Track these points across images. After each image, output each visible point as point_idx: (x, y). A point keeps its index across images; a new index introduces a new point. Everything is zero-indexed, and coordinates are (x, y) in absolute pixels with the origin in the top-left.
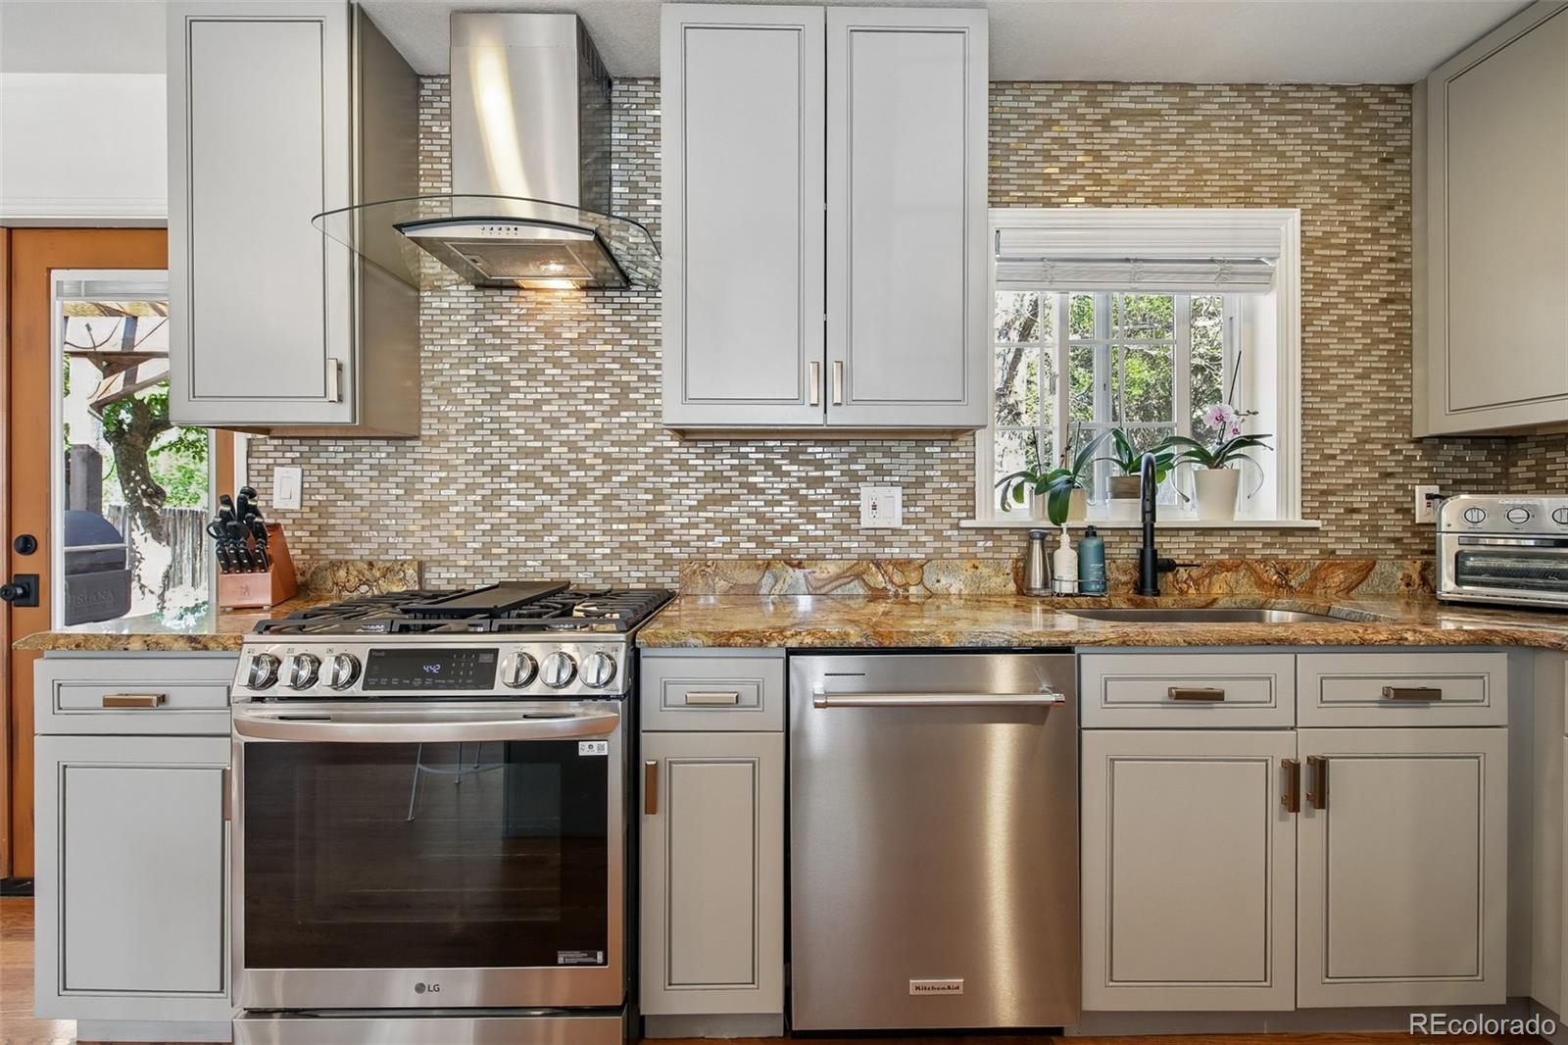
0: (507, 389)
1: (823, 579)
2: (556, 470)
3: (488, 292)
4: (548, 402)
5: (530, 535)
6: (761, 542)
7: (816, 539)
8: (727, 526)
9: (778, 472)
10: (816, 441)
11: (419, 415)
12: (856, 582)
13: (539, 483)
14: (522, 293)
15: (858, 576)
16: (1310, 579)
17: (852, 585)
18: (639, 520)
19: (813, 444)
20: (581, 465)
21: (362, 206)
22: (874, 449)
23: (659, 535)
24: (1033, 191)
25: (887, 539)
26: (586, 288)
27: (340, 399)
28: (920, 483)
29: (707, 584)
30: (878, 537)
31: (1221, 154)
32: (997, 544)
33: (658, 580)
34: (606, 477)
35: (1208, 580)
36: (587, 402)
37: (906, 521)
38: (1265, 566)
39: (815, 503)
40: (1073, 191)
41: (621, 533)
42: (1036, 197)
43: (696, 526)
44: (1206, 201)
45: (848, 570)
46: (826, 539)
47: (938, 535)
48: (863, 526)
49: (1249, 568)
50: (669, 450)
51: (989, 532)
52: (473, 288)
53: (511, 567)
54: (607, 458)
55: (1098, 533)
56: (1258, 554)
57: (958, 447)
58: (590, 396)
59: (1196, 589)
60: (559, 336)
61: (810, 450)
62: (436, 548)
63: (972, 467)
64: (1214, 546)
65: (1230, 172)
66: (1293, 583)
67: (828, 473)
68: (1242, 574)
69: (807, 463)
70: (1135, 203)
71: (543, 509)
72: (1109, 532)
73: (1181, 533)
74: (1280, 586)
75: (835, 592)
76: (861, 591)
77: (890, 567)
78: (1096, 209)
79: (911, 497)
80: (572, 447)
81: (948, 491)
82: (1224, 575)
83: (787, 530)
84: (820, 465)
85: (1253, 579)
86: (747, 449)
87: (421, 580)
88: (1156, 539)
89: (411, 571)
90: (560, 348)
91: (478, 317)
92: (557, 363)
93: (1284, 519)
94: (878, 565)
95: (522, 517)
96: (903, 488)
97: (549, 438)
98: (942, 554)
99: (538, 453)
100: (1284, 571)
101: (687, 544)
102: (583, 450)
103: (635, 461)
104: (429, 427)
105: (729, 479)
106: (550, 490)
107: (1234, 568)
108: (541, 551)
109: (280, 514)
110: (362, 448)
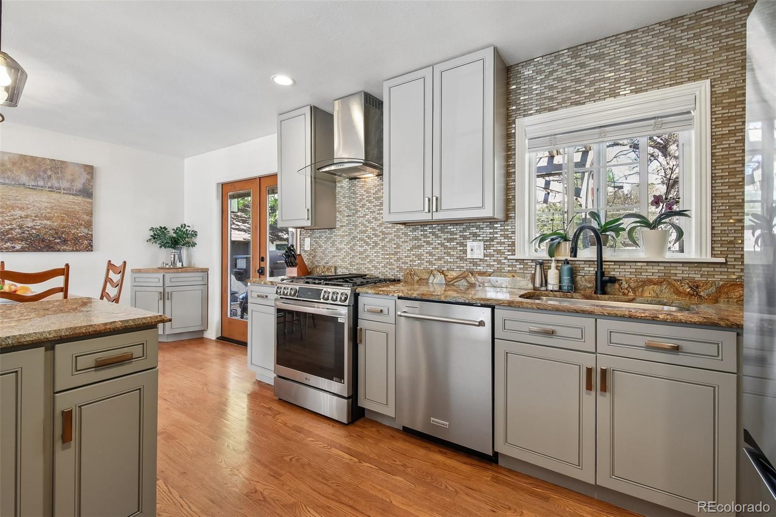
0: (357, 211)
1: (451, 278)
2: (369, 237)
3: (353, 181)
4: (367, 215)
5: (363, 259)
6: (430, 263)
7: (450, 262)
8: (419, 257)
9: (437, 237)
10: (451, 224)
11: (335, 221)
12: (464, 280)
13: (365, 242)
14: (361, 180)
15: (464, 278)
16: (716, 292)
17: (462, 281)
18: (392, 254)
19: (449, 225)
20: (376, 236)
21: (315, 163)
22: (473, 226)
23: (398, 259)
24: (544, 105)
25: (478, 263)
26: (377, 176)
27: (308, 219)
28: (492, 240)
29: (412, 278)
30: (474, 262)
31: (654, 62)
32: (525, 266)
33: (398, 276)
34: (383, 239)
35: (641, 289)
36: (378, 214)
37: (485, 256)
38: (681, 283)
39: (451, 248)
40: (564, 101)
41: (387, 258)
42: (545, 108)
43: (410, 257)
44: (643, 89)
45: (461, 275)
46: (454, 262)
47: (499, 262)
48: (468, 257)
49: (669, 283)
50: (402, 229)
51: (522, 261)
52: (348, 180)
53: (358, 269)
54: (383, 233)
55: (570, 262)
56: (679, 277)
57: (508, 224)
58: (378, 212)
59: (633, 293)
60: (370, 192)
61: (449, 227)
62: (339, 263)
63: (514, 232)
64: (648, 271)
65: (660, 69)
66: (702, 294)
67: (455, 237)
68: (664, 287)
69: (448, 232)
70: (599, 99)
71: (366, 250)
72: (583, 263)
73: (626, 264)
74: (692, 295)
75: (455, 284)
76: (466, 284)
77: (477, 275)
78: (577, 107)
79: (488, 246)
80: (374, 229)
81: (504, 243)
82: (652, 286)
83: (440, 259)
84: (452, 233)
85: (672, 290)
86: (427, 228)
87: (335, 273)
88: (604, 267)
89: (333, 269)
90: (370, 196)
91: (350, 188)
92: (370, 202)
93: (699, 257)
94: (472, 274)
95: (361, 253)
96: (484, 242)
97: (368, 227)
98: (501, 270)
99: (365, 232)
100: (695, 287)
101: (407, 263)
102: (377, 230)
103: (391, 234)
104: (338, 225)
105: (420, 239)
106: (368, 244)
107: (659, 283)
108: (365, 264)
109: (306, 252)
110: (323, 232)
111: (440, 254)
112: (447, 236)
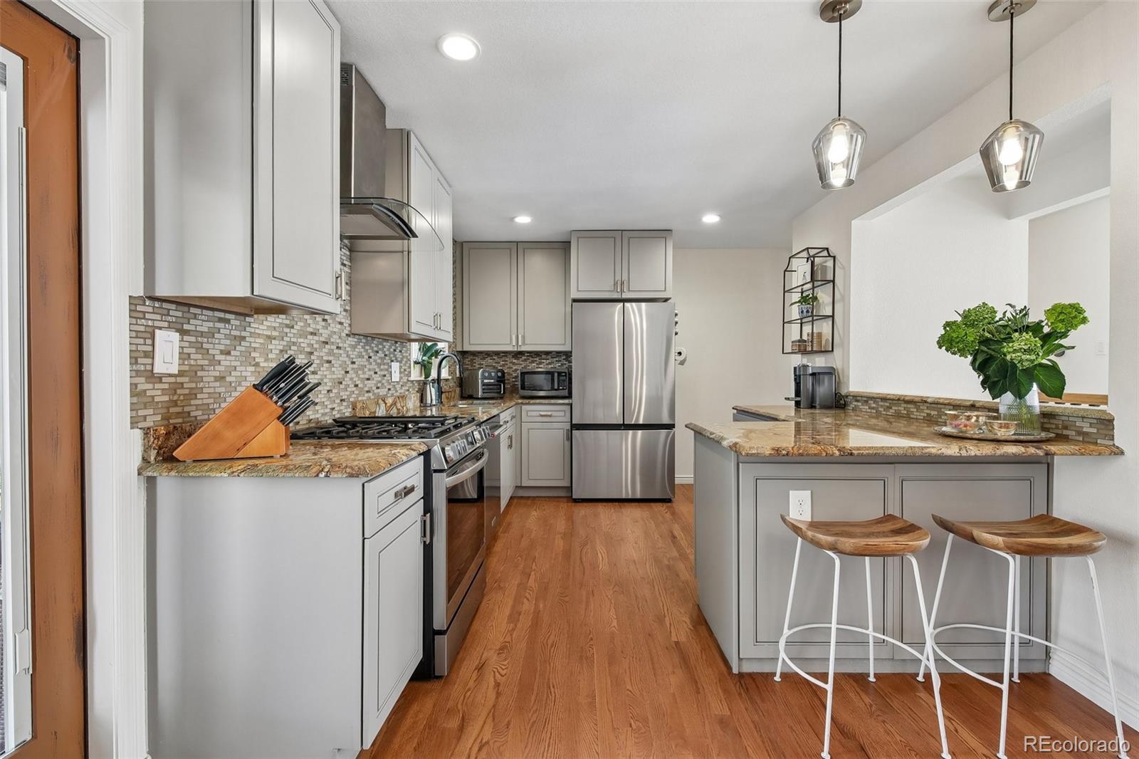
1: (389, 407)
25: (396, 387)
28: (401, 361)
109: (160, 379)
110: (221, 320)
111: (377, 378)
112: (381, 354)
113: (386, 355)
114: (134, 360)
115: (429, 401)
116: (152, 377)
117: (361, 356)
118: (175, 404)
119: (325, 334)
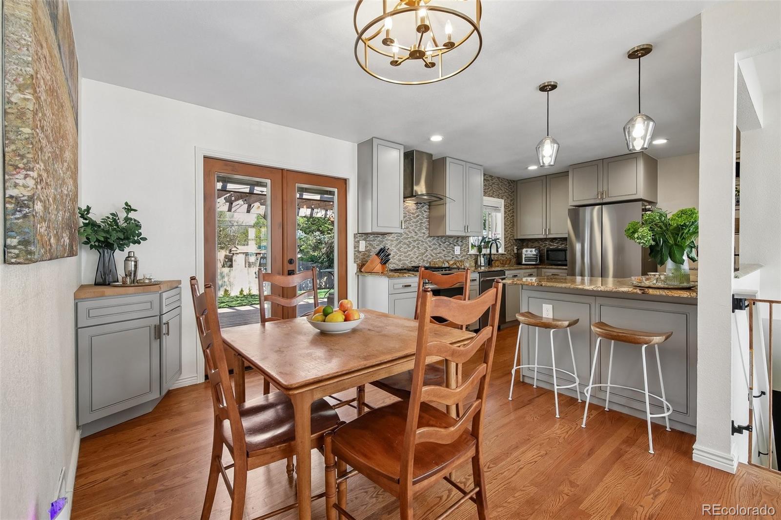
6: (441, 257)
8: (436, 254)
9: (443, 243)
13: (407, 245)
15: (455, 264)
20: (414, 241)
22: (456, 239)
23: (426, 256)
25: (458, 256)
26: (415, 203)
28: (462, 246)
31: (496, 189)
34: (418, 244)
36: (415, 228)
37: (460, 253)
39: (448, 250)
46: (450, 257)
47: (464, 256)
48: (455, 254)
54: (418, 240)
63: (468, 243)
65: (497, 192)
69: (447, 241)
77: (460, 262)
81: (466, 247)
83: (445, 255)
86: (439, 239)
92: (410, 219)
101: (430, 258)
105: (436, 245)
109: (360, 252)
110: (376, 237)
111: (445, 253)
112: (447, 243)
113: (451, 244)
114: (355, 248)
115: (479, 264)
116: (359, 252)
117: (434, 244)
118: (364, 258)
119: (416, 237)
